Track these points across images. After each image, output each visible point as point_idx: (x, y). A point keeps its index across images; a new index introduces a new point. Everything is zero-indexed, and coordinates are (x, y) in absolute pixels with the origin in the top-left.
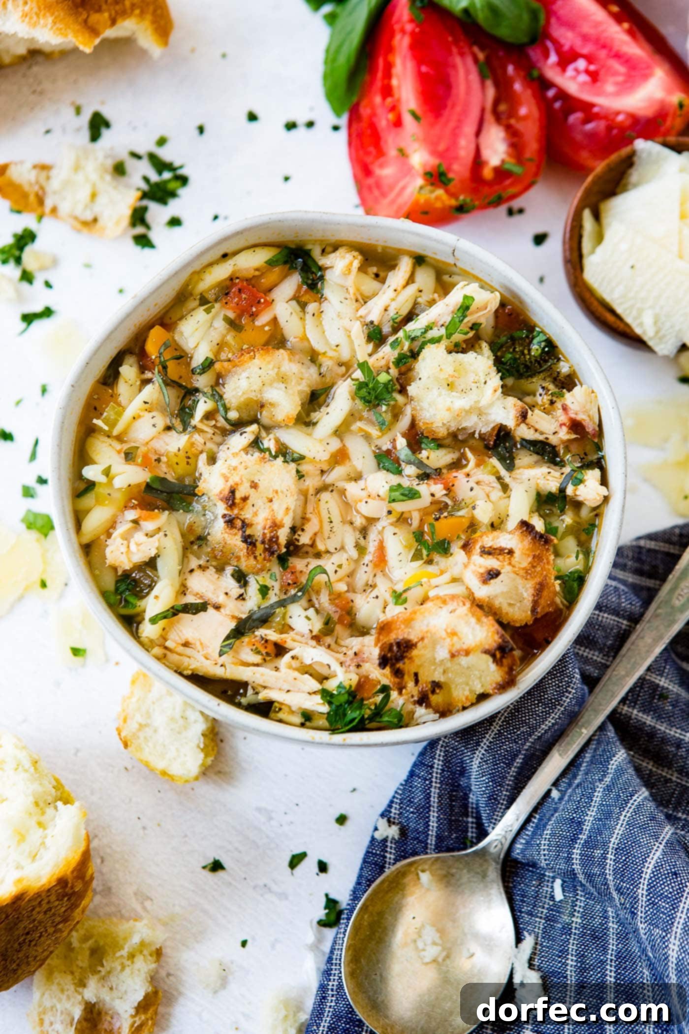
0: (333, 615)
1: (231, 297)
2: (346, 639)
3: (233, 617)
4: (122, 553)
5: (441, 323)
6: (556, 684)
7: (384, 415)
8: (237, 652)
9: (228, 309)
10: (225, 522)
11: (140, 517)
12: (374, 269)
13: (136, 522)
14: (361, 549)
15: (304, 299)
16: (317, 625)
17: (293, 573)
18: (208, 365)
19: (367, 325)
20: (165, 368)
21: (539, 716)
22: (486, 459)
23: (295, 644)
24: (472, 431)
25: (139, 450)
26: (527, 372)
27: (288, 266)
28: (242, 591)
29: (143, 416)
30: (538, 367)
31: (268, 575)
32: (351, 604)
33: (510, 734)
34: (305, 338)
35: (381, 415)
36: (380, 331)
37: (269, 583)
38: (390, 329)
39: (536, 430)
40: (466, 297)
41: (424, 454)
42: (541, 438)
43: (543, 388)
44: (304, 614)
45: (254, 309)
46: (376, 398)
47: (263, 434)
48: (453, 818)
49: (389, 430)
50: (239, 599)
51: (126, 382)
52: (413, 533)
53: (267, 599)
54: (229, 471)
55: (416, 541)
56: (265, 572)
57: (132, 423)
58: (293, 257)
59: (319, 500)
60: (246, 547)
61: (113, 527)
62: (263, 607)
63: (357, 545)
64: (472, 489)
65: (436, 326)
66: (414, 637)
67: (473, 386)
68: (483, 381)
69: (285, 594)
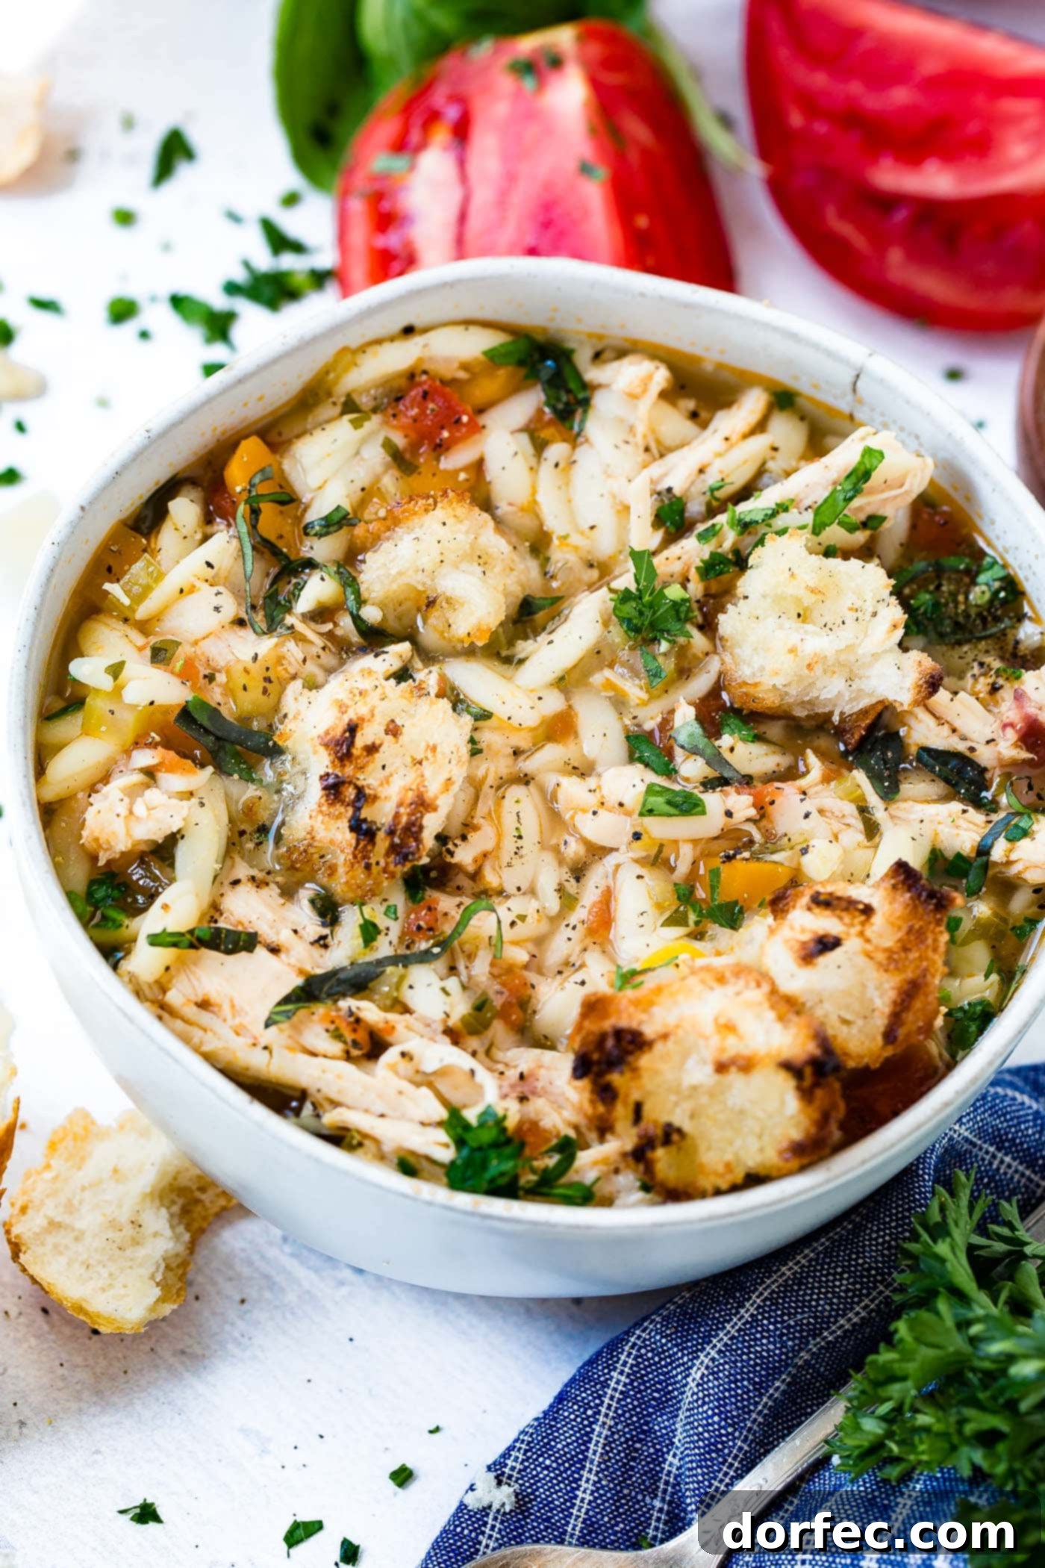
0: (492, 995)
1: (404, 405)
2: (508, 1049)
3: (301, 972)
4: (118, 815)
5: (807, 502)
7: (660, 659)
8: (297, 1029)
9: (394, 427)
10: (325, 788)
11: (160, 764)
12: (690, 404)
13: (150, 773)
14: (568, 900)
15: (543, 434)
16: (460, 1008)
17: (430, 909)
18: (336, 522)
19: (659, 494)
20: (255, 512)
22: (845, 772)
23: (411, 1034)
24: (827, 710)
25: (180, 648)
26: (956, 633)
27: (523, 372)
28: (326, 931)
29: (199, 590)
30: (980, 627)
31: (383, 909)
32: (530, 991)
34: (532, 507)
35: (655, 658)
36: (682, 511)
37: (382, 922)
38: (703, 509)
39: (954, 731)
40: (869, 453)
41: (726, 740)
42: (961, 747)
43: (981, 664)
44: (438, 984)
46: (653, 625)
47: (418, 664)
49: (666, 691)
50: (317, 945)
51: (176, 529)
52: (675, 884)
53: (372, 949)
54: (351, 696)
55: (679, 898)
56: (378, 899)
57: (175, 601)
58: (536, 356)
59: (503, 797)
60: (354, 842)
61: (106, 779)
62: (360, 961)
63: (560, 890)
64: (807, 816)
65: (797, 507)
66: (649, 1031)
67: (850, 617)
68: (871, 610)
69: (408, 947)
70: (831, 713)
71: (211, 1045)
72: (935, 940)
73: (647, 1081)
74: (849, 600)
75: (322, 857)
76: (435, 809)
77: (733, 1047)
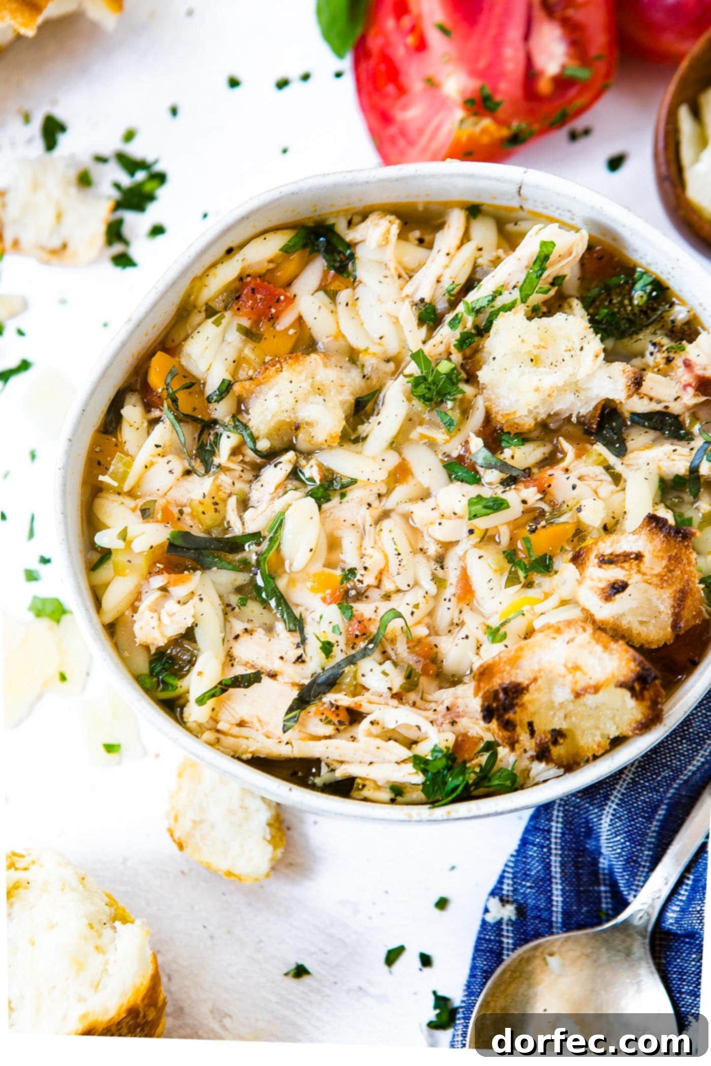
0: (414, 666)
1: (243, 301)
2: (434, 692)
3: (294, 684)
4: (153, 628)
5: (512, 284)
6: (703, 714)
7: (450, 413)
8: (303, 725)
9: (241, 316)
11: (168, 583)
12: (417, 234)
13: (164, 589)
14: (440, 583)
15: (332, 287)
16: (397, 680)
17: (360, 622)
18: (226, 389)
19: (416, 305)
20: (175, 401)
21: (684, 756)
22: (588, 446)
23: (373, 707)
24: (567, 415)
25: (157, 504)
26: (630, 327)
27: (308, 250)
28: (301, 651)
29: (157, 463)
30: (645, 319)
31: (330, 629)
32: (435, 649)
33: (648, 781)
34: (340, 335)
35: (446, 414)
36: (434, 310)
37: (332, 638)
38: (446, 305)
39: (651, 399)
40: (544, 244)
41: (507, 453)
42: (659, 407)
43: (654, 344)
44: (378, 669)
45: (273, 311)
46: (439, 393)
47: (303, 462)
48: (582, 889)
49: (459, 430)
50: (298, 663)
51: (131, 426)
52: (504, 552)
53: (332, 657)
55: (509, 562)
56: (325, 624)
57: (145, 473)
58: (312, 237)
59: (381, 530)
61: (139, 599)
62: (328, 667)
63: (434, 578)
64: (574, 487)
65: (507, 289)
66: (524, 680)
67: (566, 355)
68: (579, 347)
69: (353, 649)
70: (571, 417)
71: (254, 747)
74: (563, 343)
77: (582, 680)
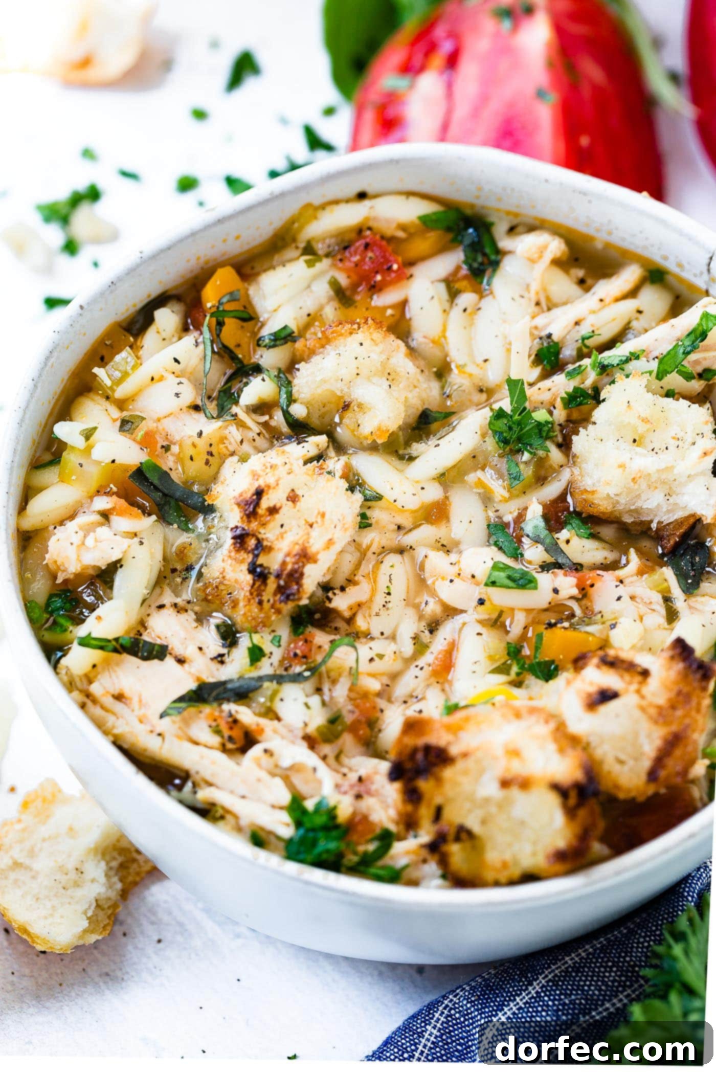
0: (345, 713)
1: (350, 252)
2: (354, 757)
3: (197, 679)
4: (72, 544)
5: (655, 353)
7: (522, 466)
8: (187, 722)
9: (340, 269)
10: (234, 538)
11: (113, 509)
12: (580, 273)
13: (105, 515)
14: (420, 647)
15: (457, 286)
16: (317, 719)
17: (306, 641)
18: (284, 337)
19: (541, 338)
20: (220, 324)
22: (657, 567)
23: (276, 736)
24: (649, 519)
25: (144, 422)
27: (450, 236)
28: (225, 651)
29: (166, 379)
31: (270, 637)
32: (379, 714)
34: (441, 342)
35: (517, 465)
36: (557, 353)
37: (267, 647)
38: (574, 353)
40: (705, 316)
41: (564, 534)
44: (303, 699)
47: (332, 453)
49: (524, 493)
50: (215, 661)
51: (158, 332)
52: (508, 643)
53: (256, 668)
54: (264, 468)
55: (509, 654)
56: (267, 630)
57: (147, 386)
58: (462, 225)
59: (382, 562)
60: (251, 582)
61: (72, 517)
62: (247, 676)
63: (416, 638)
64: (619, 599)
65: (646, 356)
66: (454, 751)
67: (672, 444)
68: (690, 440)
69: (286, 669)
70: (651, 521)
71: (121, 728)
72: (699, 704)
73: (448, 790)
74: (674, 430)
75: (230, 594)
76: (315, 561)
77: (517, 768)
